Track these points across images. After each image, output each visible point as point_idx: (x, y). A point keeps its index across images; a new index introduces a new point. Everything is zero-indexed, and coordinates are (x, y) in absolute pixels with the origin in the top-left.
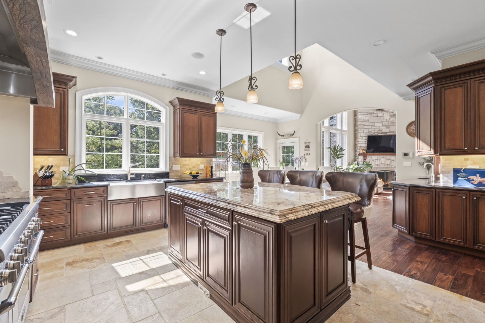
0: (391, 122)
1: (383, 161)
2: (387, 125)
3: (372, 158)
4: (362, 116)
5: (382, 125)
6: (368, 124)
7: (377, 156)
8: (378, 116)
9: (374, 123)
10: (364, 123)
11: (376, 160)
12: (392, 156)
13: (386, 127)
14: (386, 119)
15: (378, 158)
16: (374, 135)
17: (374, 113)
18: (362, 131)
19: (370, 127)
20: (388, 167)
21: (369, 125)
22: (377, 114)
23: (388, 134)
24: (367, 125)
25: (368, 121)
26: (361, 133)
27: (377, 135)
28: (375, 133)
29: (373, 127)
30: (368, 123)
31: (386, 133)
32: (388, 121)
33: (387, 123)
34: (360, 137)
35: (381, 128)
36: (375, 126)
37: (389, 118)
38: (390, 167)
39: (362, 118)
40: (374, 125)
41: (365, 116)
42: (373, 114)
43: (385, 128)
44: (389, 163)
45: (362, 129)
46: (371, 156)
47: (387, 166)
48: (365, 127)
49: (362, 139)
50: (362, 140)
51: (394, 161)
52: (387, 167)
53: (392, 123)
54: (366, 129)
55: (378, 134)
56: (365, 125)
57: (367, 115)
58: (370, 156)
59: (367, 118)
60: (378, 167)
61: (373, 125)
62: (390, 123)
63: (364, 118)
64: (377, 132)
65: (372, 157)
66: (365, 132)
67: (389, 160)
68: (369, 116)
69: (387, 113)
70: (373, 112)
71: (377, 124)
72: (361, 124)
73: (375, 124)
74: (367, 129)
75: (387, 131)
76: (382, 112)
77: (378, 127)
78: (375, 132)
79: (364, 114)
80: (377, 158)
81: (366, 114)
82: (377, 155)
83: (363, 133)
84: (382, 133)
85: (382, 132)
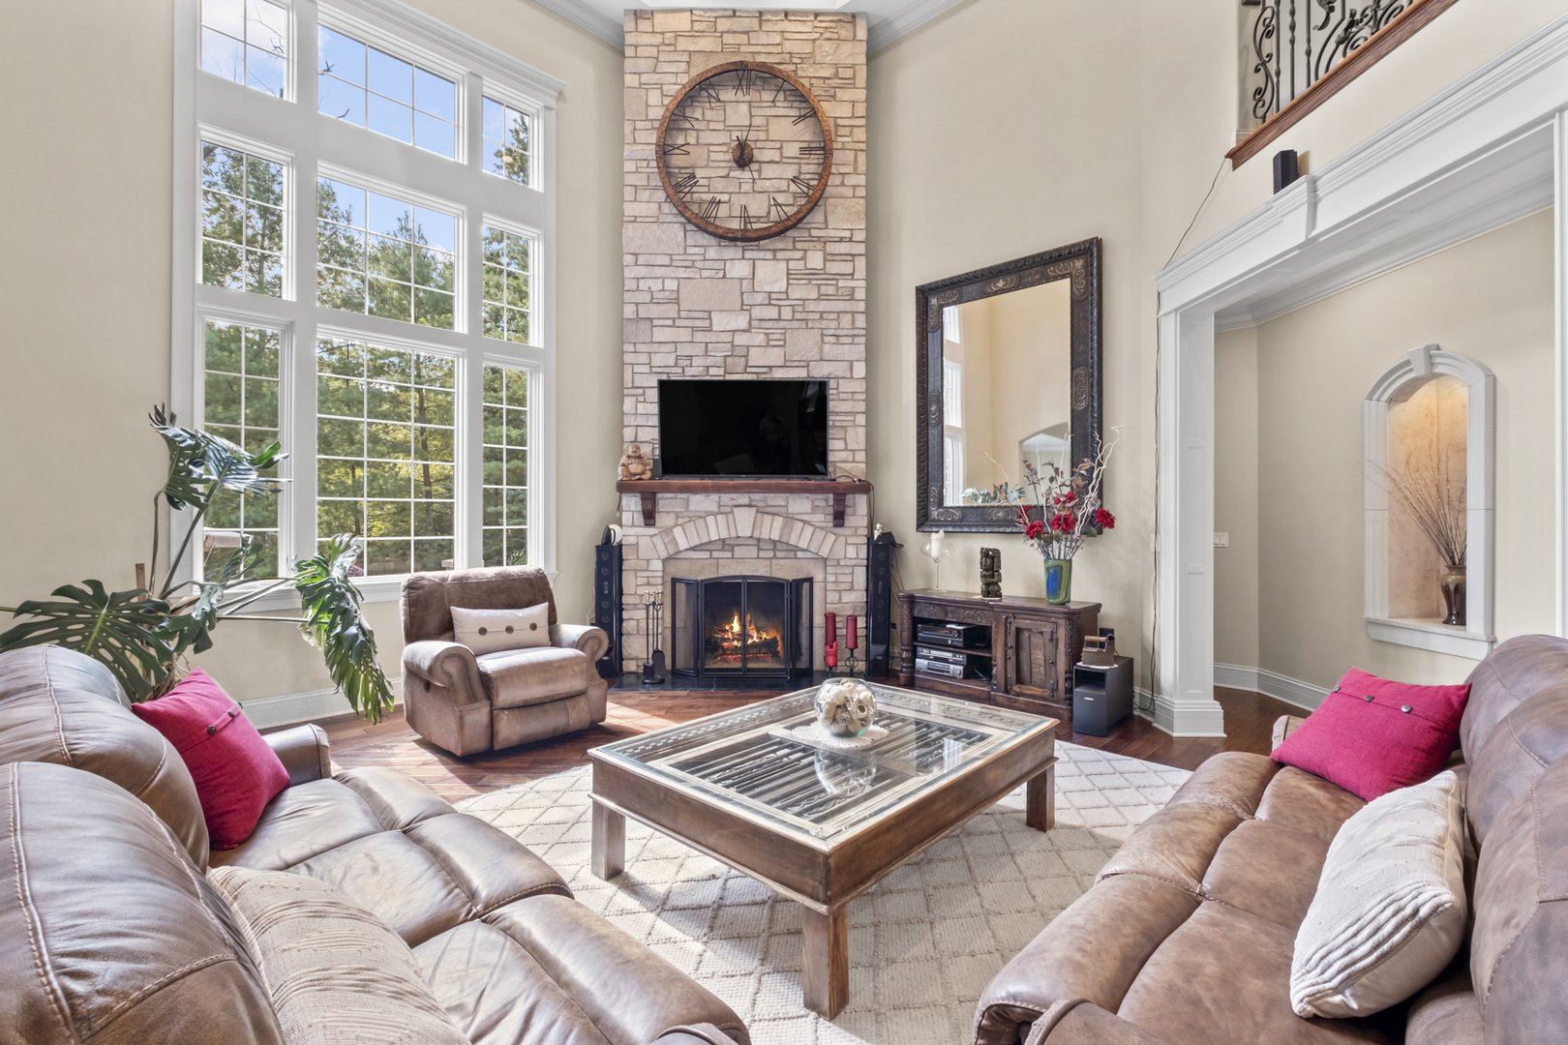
0: (794, 312)
1: (744, 522)
2: (769, 324)
3: (691, 508)
4: (642, 271)
5: (744, 325)
6: (674, 319)
7: (715, 497)
8: (724, 277)
9: (705, 315)
10: (654, 311)
11: (710, 519)
12: (795, 496)
13: (767, 334)
14: (770, 293)
15: (719, 506)
16: (708, 378)
17: (704, 260)
18: (644, 358)
19: (684, 335)
20: (779, 555)
21: (678, 323)
22: (720, 265)
23: (779, 375)
24: (670, 322)
25: (677, 302)
26: (637, 369)
27: (721, 378)
28: (712, 371)
29: (699, 337)
30: (671, 311)
31: (770, 367)
32: (779, 306)
33: (772, 313)
34: (633, 391)
35: (741, 339)
36: (709, 329)
37: (781, 286)
38: (792, 555)
39: (641, 282)
40: (706, 323)
41: (659, 272)
42: (699, 264)
43: (760, 339)
44: (775, 536)
45: (640, 347)
46: (684, 496)
47: (775, 549)
48: (660, 335)
49: (641, 399)
50: (641, 408)
51: (804, 522)
52: (775, 557)
53: (798, 316)
54: (664, 348)
55: (726, 372)
56: (655, 322)
57: (668, 271)
58: (680, 495)
59: (671, 285)
60: (729, 555)
61: (698, 323)
62: (787, 313)
63: (656, 285)
64: (720, 361)
65: (688, 500)
66: (657, 360)
67: (779, 521)
68: (681, 273)
69: (775, 259)
70: (702, 250)
71: (720, 322)
72: (638, 319)
73: (710, 318)
74: (671, 347)
75: (774, 357)
76: (748, 255)
77: (727, 337)
78: (710, 361)
79: (653, 260)
80: (715, 508)
81: (666, 260)
82: (719, 490)
83: (646, 369)
84: (746, 372)
85: (747, 366)
